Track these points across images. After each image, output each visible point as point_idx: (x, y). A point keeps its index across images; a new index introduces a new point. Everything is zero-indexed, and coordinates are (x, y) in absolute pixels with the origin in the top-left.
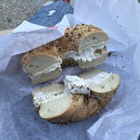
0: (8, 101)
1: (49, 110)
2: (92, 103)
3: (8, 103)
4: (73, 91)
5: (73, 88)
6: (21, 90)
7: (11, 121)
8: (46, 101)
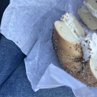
0: (58, 3)
1: (61, 28)
2: (78, 65)
3: (56, 4)
4: (84, 42)
5: (86, 42)
6: (70, 5)
7: (45, 12)
8: (67, 25)
